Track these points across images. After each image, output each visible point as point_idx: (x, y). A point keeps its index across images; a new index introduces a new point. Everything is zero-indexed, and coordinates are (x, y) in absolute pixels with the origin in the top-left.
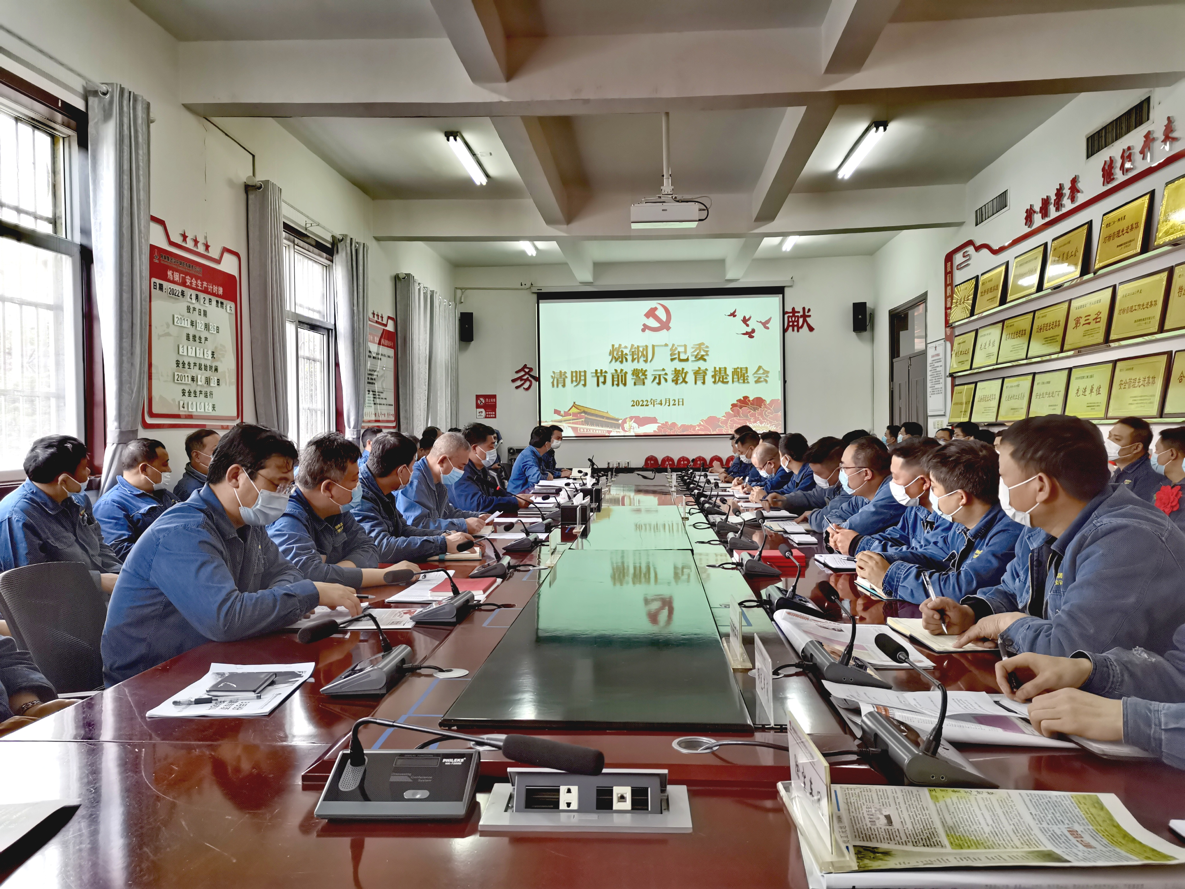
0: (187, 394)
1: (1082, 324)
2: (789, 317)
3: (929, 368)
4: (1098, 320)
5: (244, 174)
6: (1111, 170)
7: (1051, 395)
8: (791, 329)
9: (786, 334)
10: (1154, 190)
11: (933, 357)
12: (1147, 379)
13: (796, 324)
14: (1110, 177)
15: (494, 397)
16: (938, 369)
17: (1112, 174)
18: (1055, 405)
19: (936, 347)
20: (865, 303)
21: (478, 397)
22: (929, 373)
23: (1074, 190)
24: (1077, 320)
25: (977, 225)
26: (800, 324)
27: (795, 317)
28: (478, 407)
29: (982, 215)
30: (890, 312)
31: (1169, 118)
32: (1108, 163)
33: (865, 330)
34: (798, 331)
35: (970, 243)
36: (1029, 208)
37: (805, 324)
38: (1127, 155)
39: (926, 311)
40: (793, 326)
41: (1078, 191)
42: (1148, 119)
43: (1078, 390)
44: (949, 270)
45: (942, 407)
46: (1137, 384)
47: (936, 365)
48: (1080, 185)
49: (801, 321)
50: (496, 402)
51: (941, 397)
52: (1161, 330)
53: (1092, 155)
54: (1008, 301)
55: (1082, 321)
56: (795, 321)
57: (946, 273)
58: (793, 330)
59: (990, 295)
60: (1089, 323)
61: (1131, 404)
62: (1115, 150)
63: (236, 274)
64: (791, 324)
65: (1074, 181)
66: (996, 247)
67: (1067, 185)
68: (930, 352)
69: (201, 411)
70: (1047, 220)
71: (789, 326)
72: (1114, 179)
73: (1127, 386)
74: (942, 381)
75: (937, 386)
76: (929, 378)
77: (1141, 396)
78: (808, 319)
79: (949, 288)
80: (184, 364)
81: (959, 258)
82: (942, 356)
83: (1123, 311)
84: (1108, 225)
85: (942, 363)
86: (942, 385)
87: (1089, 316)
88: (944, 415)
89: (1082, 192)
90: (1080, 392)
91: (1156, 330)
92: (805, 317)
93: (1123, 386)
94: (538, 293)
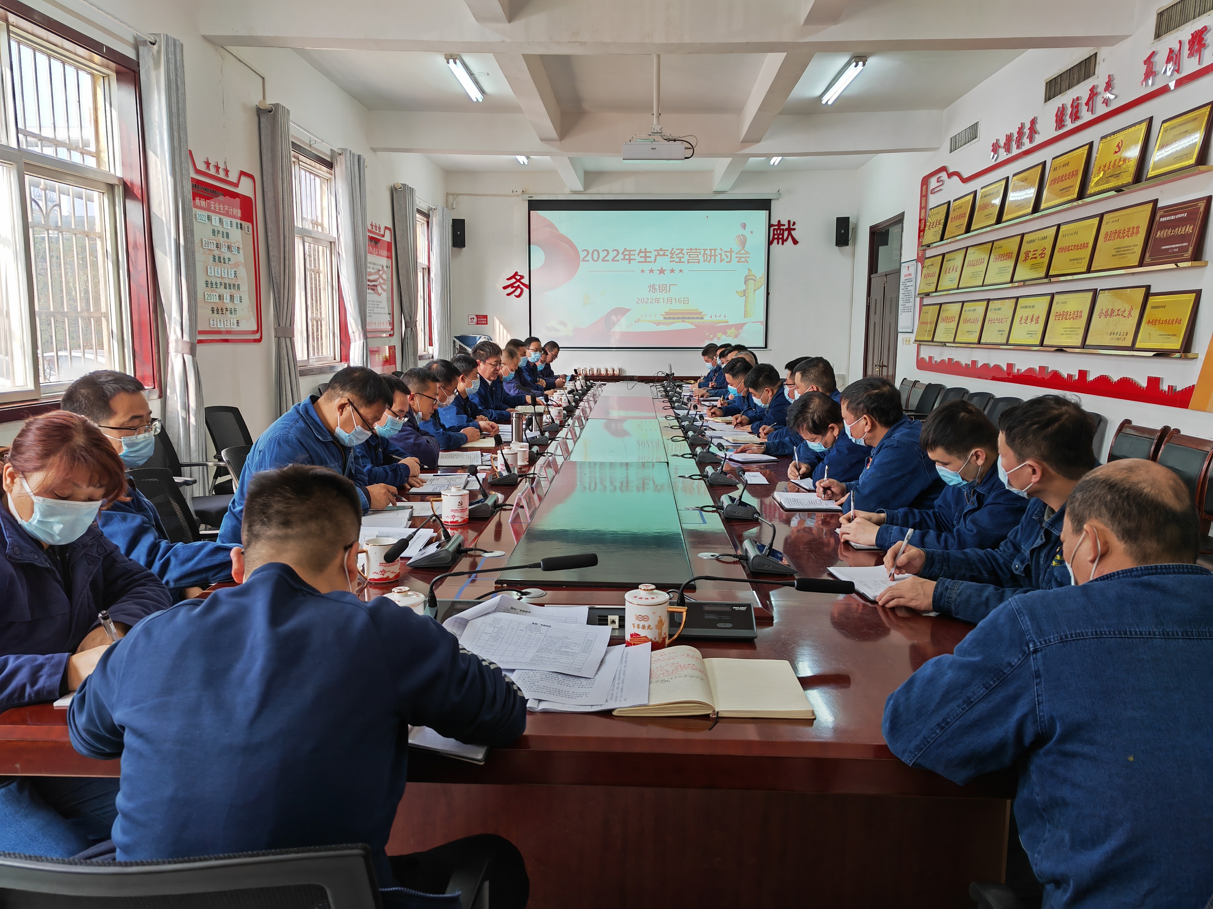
0: (215, 312)
1: (1030, 258)
2: (774, 230)
3: (901, 287)
4: (1043, 255)
5: (256, 100)
6: (1062, 117)
7: (1000, 321)
8: (776, 241)
9: (771, 247)
10: (1093, 142)
11: (906, 276)
12: (1076, 313)
13: (781, 237)
14: (1061, 123)
16: (909, 288)
17: (1063, 121)
18: (1003, 331)
19: (908, 267)
20: (848, 218)
22: (901, 292)
23: (1033, 131)
24: (1027, 254)
25: (951, 152)
26: (785, 238)
27: (780, 229)
29: (956, 143)
30: (871, 228)
31: (1109, 76)
32: (1061, 109)
33: (847, 244)
34: (783, 244)
35: (944, 169)
36: (995, 142)
37: (790, 237)
38: (1076, 105)
39: (902, 231)
40: (778, 239)
41: (1036, 133)
42: (1094, 74)
43: (1021, 318)
44: (924, 193)
45: (910, 325)
46: (1068, 316)
47: (908, 284)
48: (1038, 127)
49: (786, 233)
51: (911, 314)
52: (1089, 271)
53: (1050, 99)
54: (972, 229)
55: (1031, 255)
56: (780, 234)
57: (922, 197)
58: (778, 243)
59: (958, 222)
60: (1036, 258)
61: (1062, 334)
62: (1066, 99)
63: (252, 197)
64: (776, 237)
65: (1033, 122)
66: (965, 176)
67: (1028, 125)
68: (904, 271)
69: (228, 327)
70: (1010, 155)
71: (774, 239)
72: (1064, 126)
73: (1060, 318)
74: (912, 300)
75: (907, 305)
76: (901, 296)
77: (1070, 328)
78: (792, 232)
79: (923, 211)
80: (212, 284)
81: (933, 183)
82: (913, 276)
83: (1062, 250)
84: (1055, 169)
85: (912, 283)
86: (911, 304)
87: (1037, 250)
88: (912, 333)
89: (1039, 134)
90: (1023, 321)
91: (1085, 270)
92: (789, 230)
93: (1057, 318)
94: (529, 201)
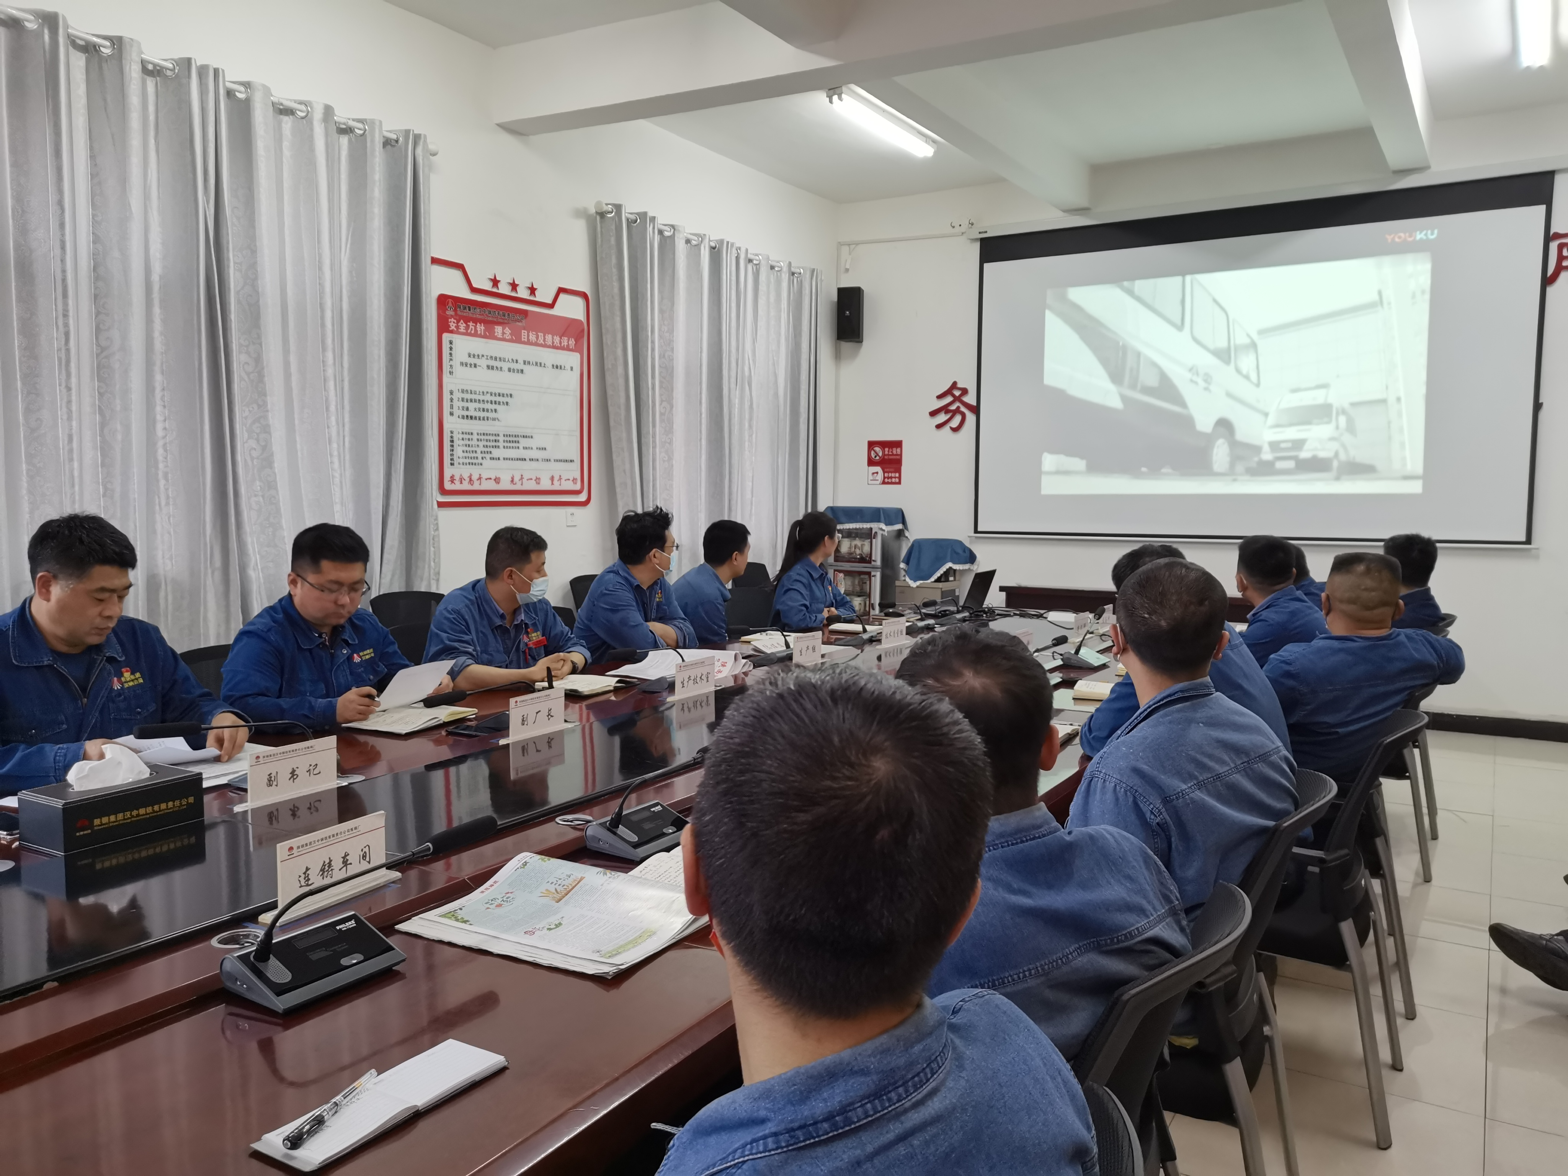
9: (1550, 290)
15: (898, 444)
21: (871, 445)
28: (871, 462)
50: (901, 455)
94: (982, 241)
